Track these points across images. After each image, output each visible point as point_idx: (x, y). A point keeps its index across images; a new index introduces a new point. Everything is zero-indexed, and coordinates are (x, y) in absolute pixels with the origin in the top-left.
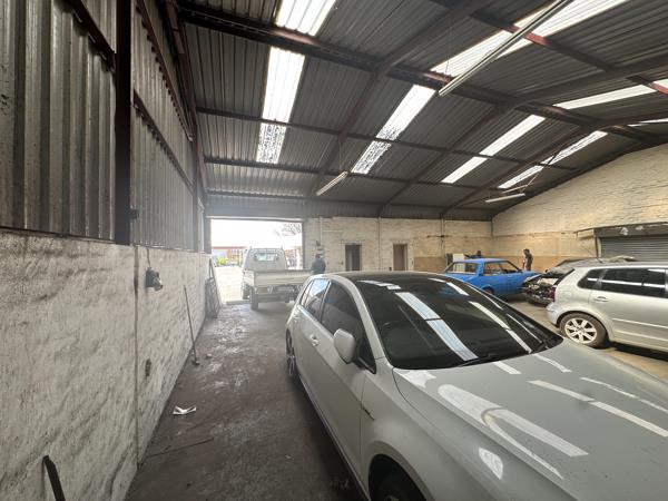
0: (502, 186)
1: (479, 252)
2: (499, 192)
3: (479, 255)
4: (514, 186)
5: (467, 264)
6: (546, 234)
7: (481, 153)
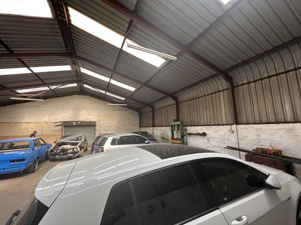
0: (18, 91)
7: (31, 68)
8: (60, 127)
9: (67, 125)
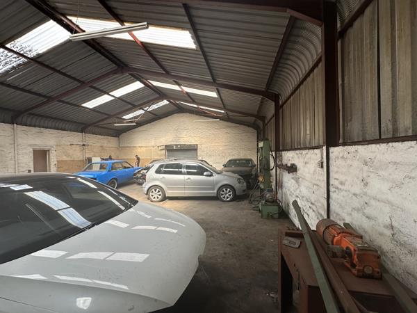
0: (124, 117)
1: (110, 156)
2: (122, 121)
3: (110, 158)
4: (130, 119)
5: (101, 164)
6: (146, 147)
7: (111, 93)
8: (164, 151)
9: (170, 149)
